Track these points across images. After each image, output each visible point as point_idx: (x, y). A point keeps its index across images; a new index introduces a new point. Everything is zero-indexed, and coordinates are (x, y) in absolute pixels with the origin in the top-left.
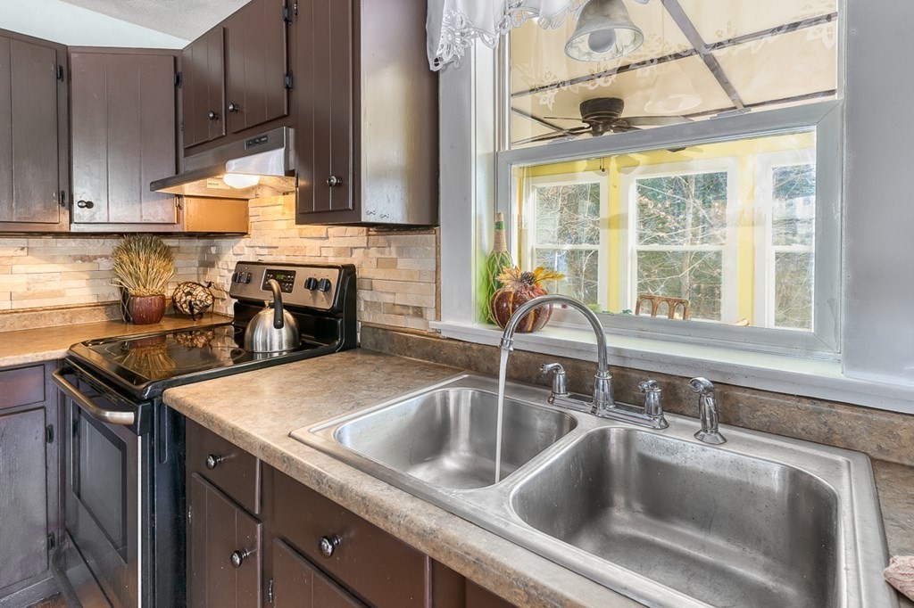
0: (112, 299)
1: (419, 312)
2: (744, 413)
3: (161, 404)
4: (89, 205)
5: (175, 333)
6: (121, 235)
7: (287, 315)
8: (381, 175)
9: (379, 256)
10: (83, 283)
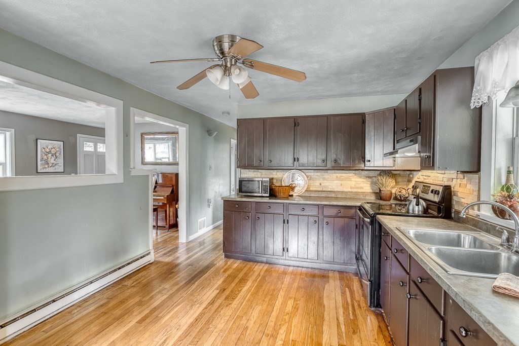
0: (377, 191)
3: (376, 219)
4: (369, 161)
5: (396, 204)
9: (460, 182)
10: (369, 185)
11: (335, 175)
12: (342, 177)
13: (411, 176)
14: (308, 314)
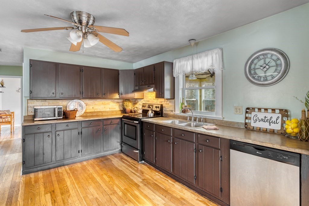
1: (172, 111)
2: (207, 121)
4: (122, 94)
6: (123, 99)
7: (153, 112)
8: (167, 90)
9: (166, 103)
10: (118, 107)
11: (101, 102)
12: (105, 103)
13: (137, 101)
14: (119, 177)
